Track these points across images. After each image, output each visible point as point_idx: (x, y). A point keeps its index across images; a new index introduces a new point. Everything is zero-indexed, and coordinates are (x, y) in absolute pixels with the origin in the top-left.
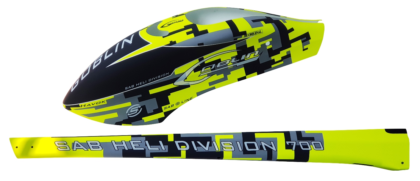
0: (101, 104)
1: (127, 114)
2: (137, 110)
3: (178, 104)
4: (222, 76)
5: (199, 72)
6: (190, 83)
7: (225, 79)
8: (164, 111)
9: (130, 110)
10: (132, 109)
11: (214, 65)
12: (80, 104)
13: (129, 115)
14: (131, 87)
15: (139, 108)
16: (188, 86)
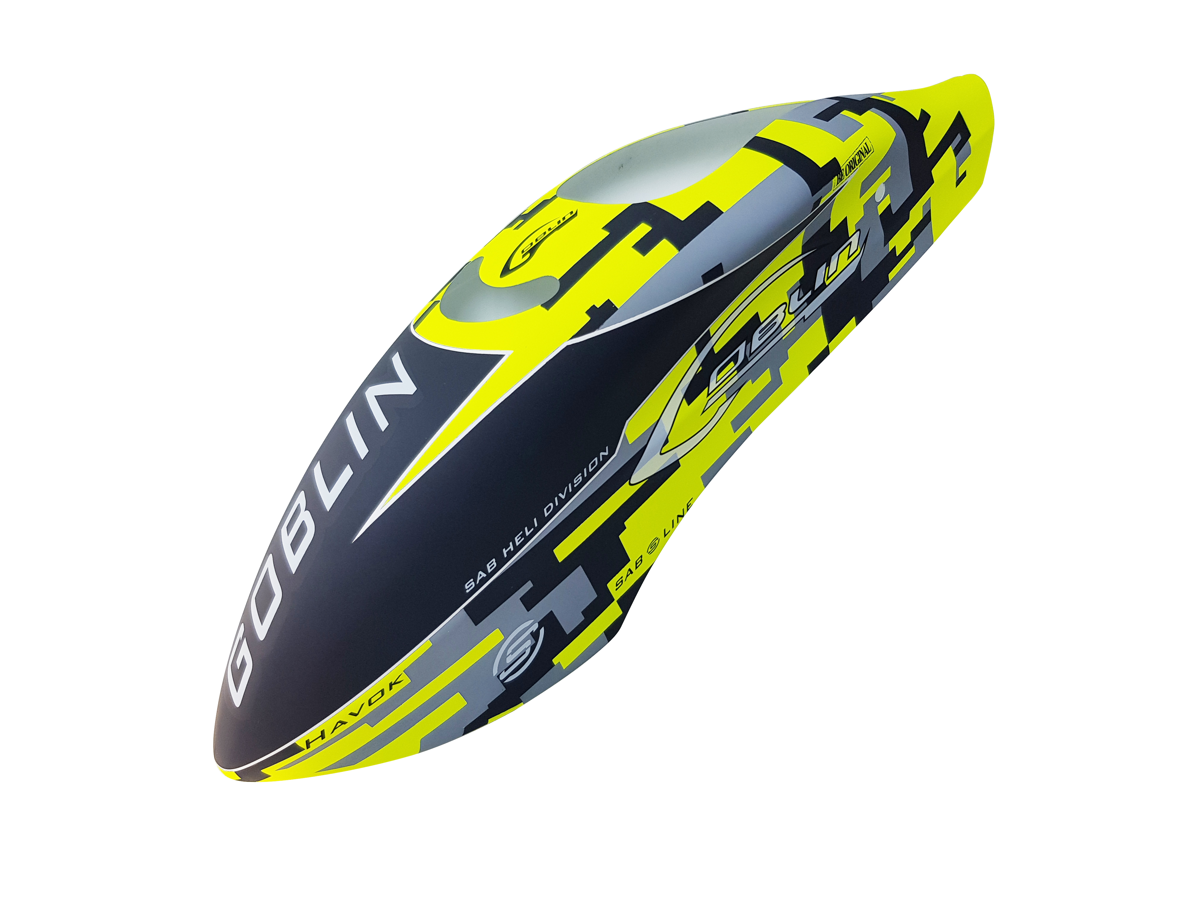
0: (388, 695)
1: (498, 677)
2: (529, 643)
3: (654, 546)
4: (766, 378)
5: (702, 397)
6: (680, 452)
7: (776, 382)
8: (617, 595)
9: (504, 656)
10: (509, 651)
11: (742, 348)
12: (300, 741)
13: (502, 677)
14: (485, 571)
15: (532, 633)
16: (675, 466)
